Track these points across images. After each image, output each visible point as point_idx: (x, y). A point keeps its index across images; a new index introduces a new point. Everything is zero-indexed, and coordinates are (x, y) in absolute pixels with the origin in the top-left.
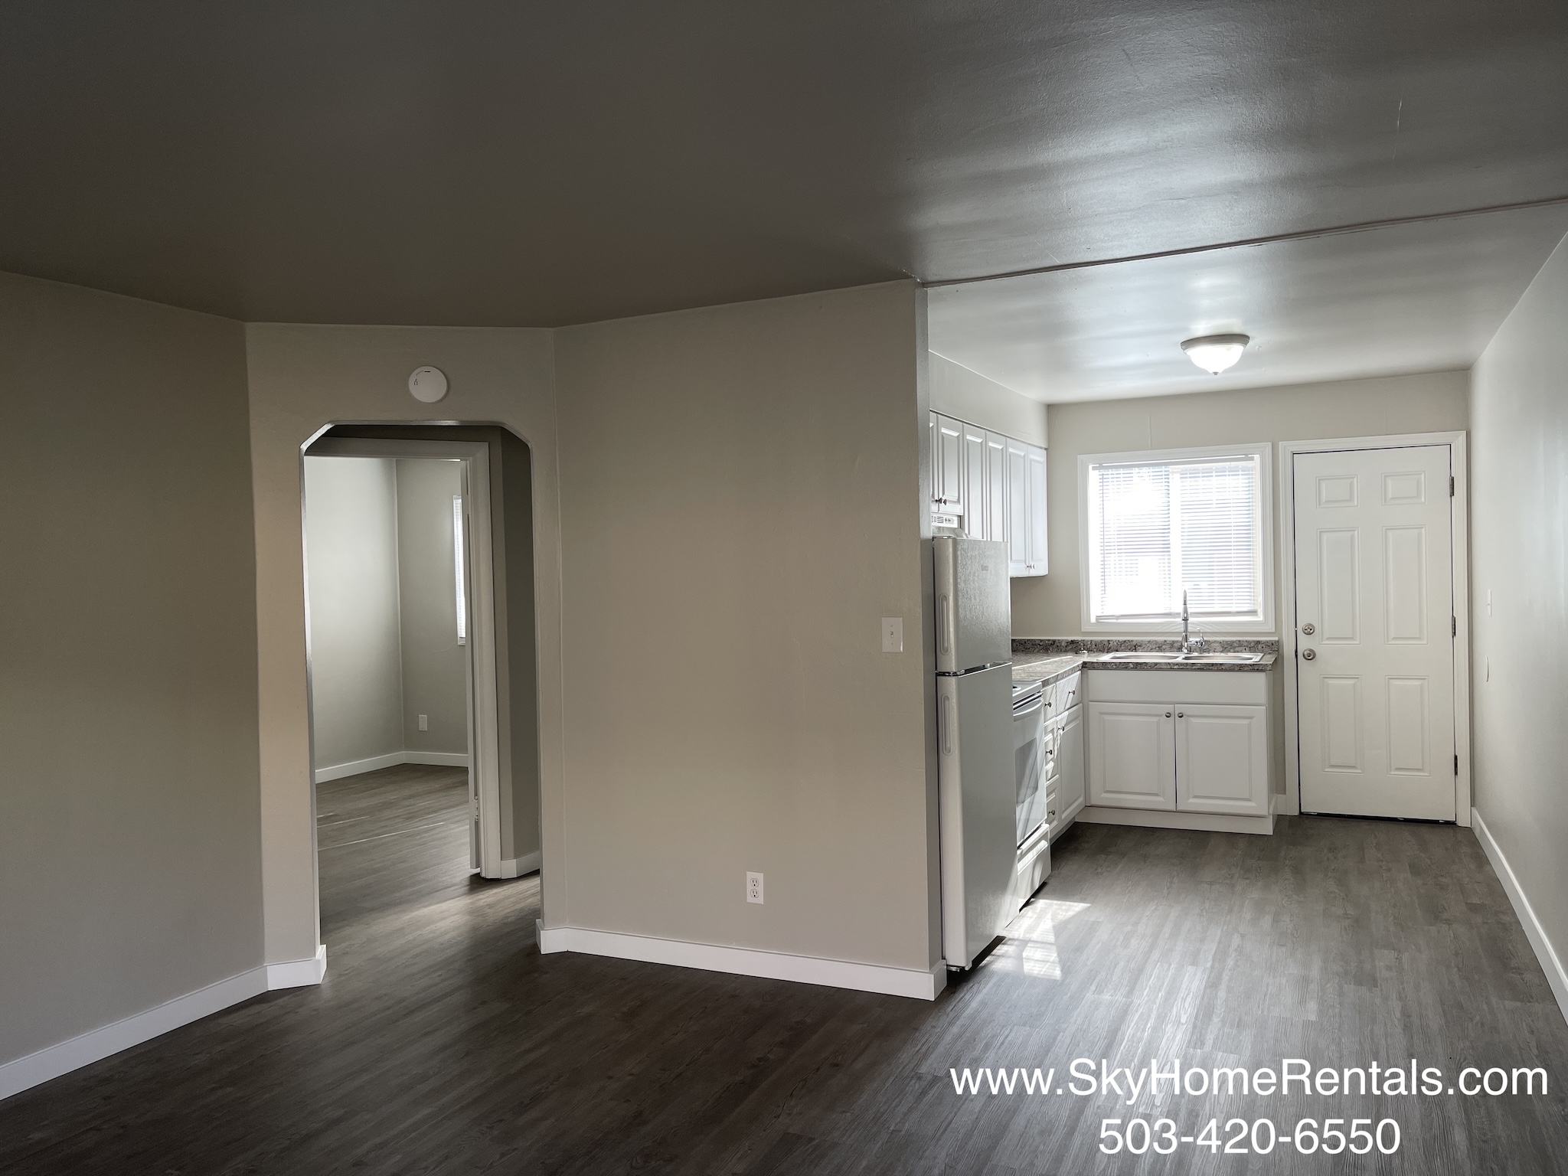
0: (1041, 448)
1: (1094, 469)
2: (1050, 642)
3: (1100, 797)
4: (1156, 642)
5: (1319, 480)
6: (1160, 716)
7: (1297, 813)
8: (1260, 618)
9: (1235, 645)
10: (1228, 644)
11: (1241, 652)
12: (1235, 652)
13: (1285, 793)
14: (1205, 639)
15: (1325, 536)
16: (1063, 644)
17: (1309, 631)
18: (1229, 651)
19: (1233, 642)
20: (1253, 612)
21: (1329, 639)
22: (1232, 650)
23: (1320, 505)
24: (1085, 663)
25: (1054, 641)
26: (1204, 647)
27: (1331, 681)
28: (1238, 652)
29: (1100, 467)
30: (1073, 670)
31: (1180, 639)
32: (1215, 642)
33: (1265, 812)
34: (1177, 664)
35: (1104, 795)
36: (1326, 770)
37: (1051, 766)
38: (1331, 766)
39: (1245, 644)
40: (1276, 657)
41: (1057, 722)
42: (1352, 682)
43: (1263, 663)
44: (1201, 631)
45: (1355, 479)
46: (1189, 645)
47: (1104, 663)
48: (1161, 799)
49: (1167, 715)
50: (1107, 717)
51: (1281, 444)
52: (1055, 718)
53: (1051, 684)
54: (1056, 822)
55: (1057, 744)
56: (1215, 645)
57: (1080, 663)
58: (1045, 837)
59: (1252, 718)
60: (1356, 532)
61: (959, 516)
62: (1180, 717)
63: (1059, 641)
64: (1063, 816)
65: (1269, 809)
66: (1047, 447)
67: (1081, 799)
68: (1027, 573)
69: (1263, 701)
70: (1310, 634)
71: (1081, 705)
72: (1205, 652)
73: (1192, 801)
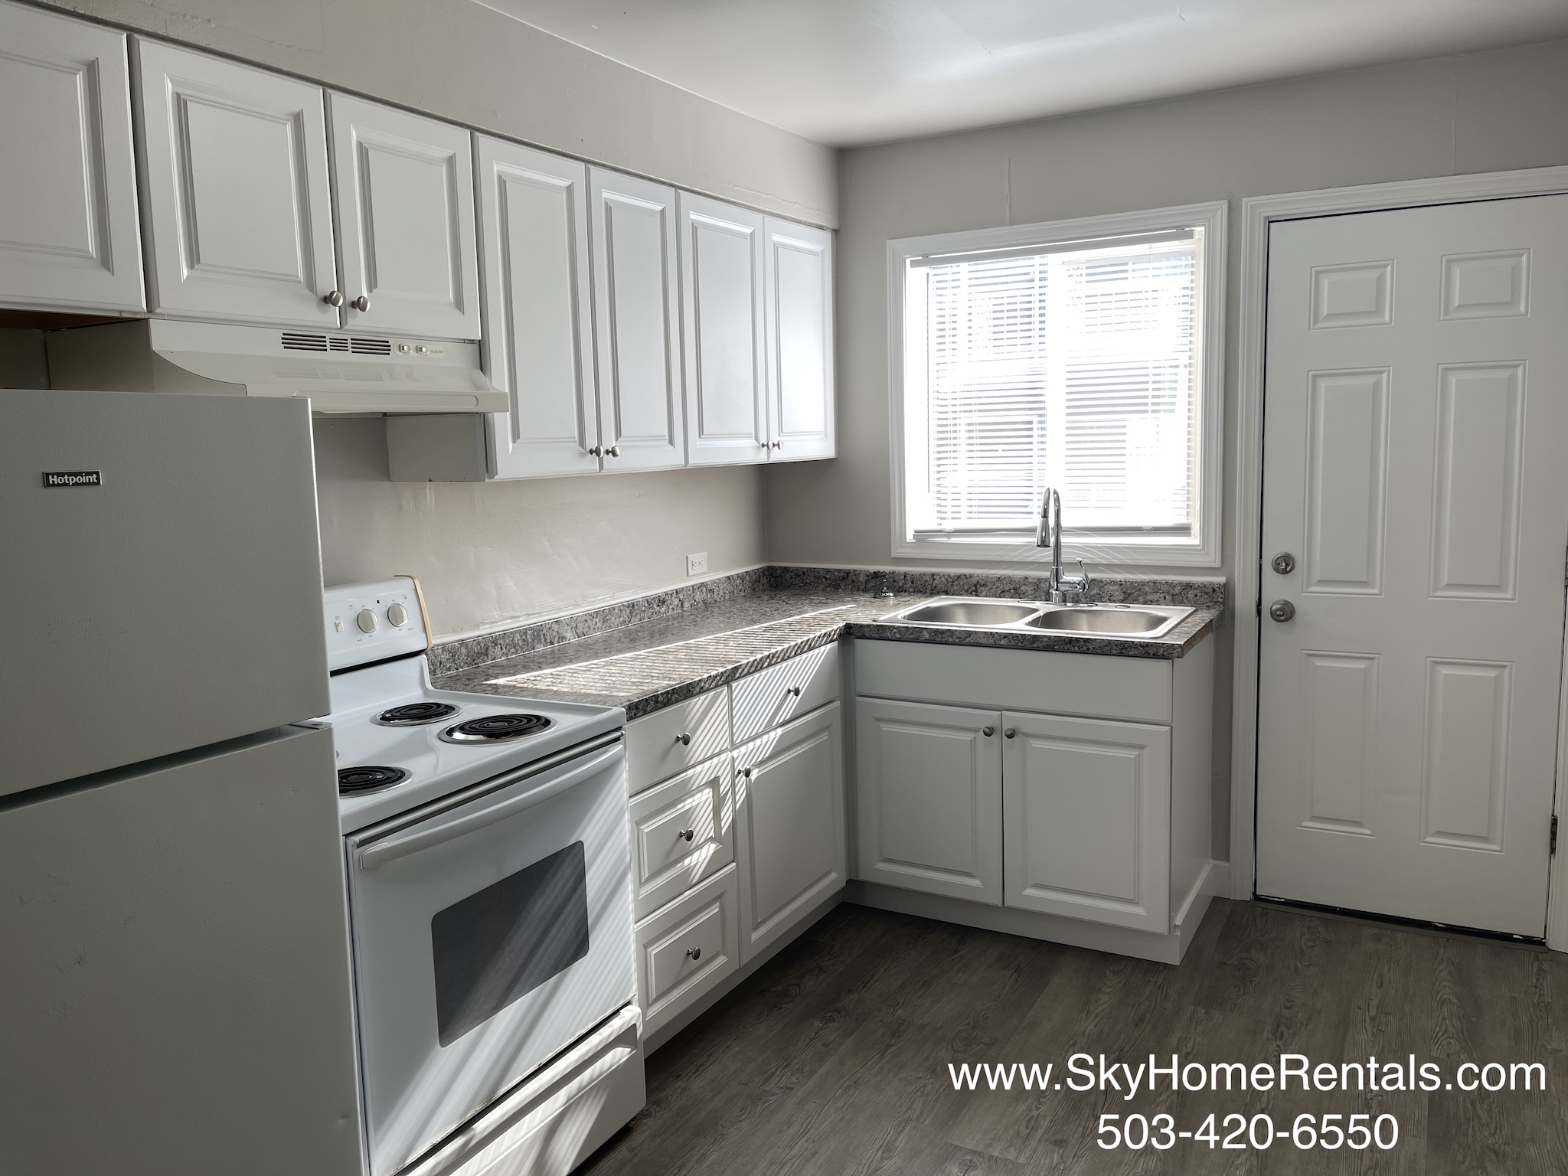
0: (821, 228)
1: (914, 264)
2: (842, 574)
3: (880, 870)
4: (1010, 580)
5: (1318, 273)
6: (977, 731)
7: (1248, 897)
8: (1193, 540)
9: (1147, 589)
10: (1134, 588)
11: (1158, 603)
12: (1145, 603)
13: (1228, 860)
14: (1091, 576)
15: (1323, 384)
16: (862, 578)
17: (1285, 565)
18: (1135, 601)
19: (1143, 584)
20: (1183, 530)
21: (1321, 582)
22: (1141, 599)
23: (1315, 324)
24: (848, 627)
25: (848, 573)
26: (1094, 592)
27: (1320, 663)
28: (1152, 602)
29: (925, 260)
30: (827, 638)
31: (1047, 574)
32: (1112, 583)
33: (1161, 928)
34: (1006, 636)
35: (882, 866)
36: (1305, 824)
37: (700, 857)
38: (1315, 818)
39: (1165, 588)
40: (1221, 615)
41: (733, 760)
42: (1361, 665)
43: (1167, 641)
44: (1085, 561)
45: (1389, 268)
46: (1063, 588)
47: (882, 628)
48: (976, 883)
49: (987, 730)
50: (886, 727)
51: (1246, 203)
52: (723, 756)
53: (702, 691)
54: (721, 960)
55: (734, 802)
56: (1111, 588)
57: (835, 627)
58: (625, 1037)
59: (1142, 747)
60: (1385, 375)
61: (472, 341)
62: (1010, 736)
63: (856, 573)
64: (755, 936)
65: (1171, 919)
66: (835, 227)
67: (834, 875)
68: (762, 458)
69: (1165, 717)
70: (1285, 572)
71: (837, 704)
72: (1092, 599)
73: (1030, 892)
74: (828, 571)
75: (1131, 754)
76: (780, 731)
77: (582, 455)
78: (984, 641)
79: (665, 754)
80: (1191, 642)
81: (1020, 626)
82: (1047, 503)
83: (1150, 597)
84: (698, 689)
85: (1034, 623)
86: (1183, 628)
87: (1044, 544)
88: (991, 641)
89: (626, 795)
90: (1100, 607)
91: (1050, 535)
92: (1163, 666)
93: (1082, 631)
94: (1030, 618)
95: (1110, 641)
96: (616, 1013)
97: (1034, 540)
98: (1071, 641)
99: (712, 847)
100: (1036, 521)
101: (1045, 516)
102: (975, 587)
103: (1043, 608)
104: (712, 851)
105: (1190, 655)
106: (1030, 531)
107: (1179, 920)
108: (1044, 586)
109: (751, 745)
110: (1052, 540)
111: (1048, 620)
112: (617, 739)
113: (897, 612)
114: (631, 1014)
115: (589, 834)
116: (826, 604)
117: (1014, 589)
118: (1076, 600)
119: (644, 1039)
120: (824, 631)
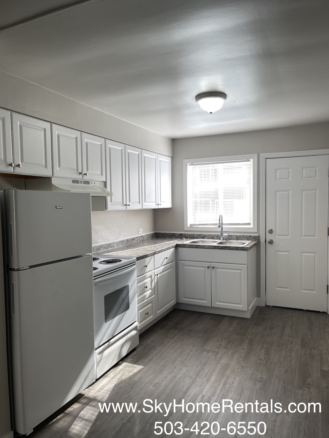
0: (169, 156)
1: (190, 165)
2: (173, 234)
3: (184, 300)
4: (211, 235)
5: (276, 170)
6: (206, 267)
7: (264, 306)
8: (251, 226)
9: (241, 237)
10: (239, 237)
11: (244, 240)
13: (260, 298)
14: (229, 234)
15: (278, 193)
16: (177, 235)
17: (271, 232)
18: (239, 240)
20: (249, 224)
21: (278, 235)
23: (276, 180)
24: (177, 245)
25: (174, 234)
26: (230, 238)
27: (278, 253)
28: (242, 240)
29: (192, 164)
30: (172, 247)
31: (220, 234)
33: (246, 310)
34: (212, 246)
35: (184, 299)
36: (276, 289)
37: (148, 293)
38: (278, 287)
39: (245, 237)
40: (258, 242)
41: (154, 272)
42: (287, 253)
43: (246, 247)
44: (228, 231)
45: (290, 169)
46: (223, 237)
47: (184, 245)
48: (205, 302)
49: (208, 267)
50: (185, 267)
51: (261, 155)
52: (153, 271)
53: (149, 256)
54: (152, 316)
55: (155, 282)
56: (234, 237)
57: (174, 245)
58: (135, 328)
59: (241, 270)
60: (290, 191)
61: (104, 182)
62: (213, 268)
63: (176, 234)
64: (158, 312)
65: (248, 308)
66: (172, 156)
67: (173, 301)
68: (157, 207)
69: (246, 263)
70: (271, 233)
71: (174, 262)
72: (230, 239)
73: (217, 303)
74: (169, 233)
75: (239, 271)
76: (163, 267)
77: (123, 206)
78: (207, 247)
79: (142, 269)
80: (251, 247)
81: (215, 244)
82: (220, 218)
83: (242, 239)
84: (148, 256)
85: (218, 244)
86: (250, 244)
87: (219, 227)
88: (209, 247)
89: (136, 277)
90: (231, 241)
91: (221, 225)
92: (246, 252)
93: (228, 245)
94: (217, 243)
95: (234, 247)
96: (133, 323)
97: (217, 226)
98: (226, 247)
99: (150, 291)
100: (218, 222)
101: (220, 220)
102: (203, 237)
103: (219, 241)
104: (150, 292)
105: (251, 250)
106: (216, 224)
107: (250, 308)
108: (219, 236)
109: (158, 269)
110: (221, 226)
111: (220, 243)
112: (135, 264)
113: (188, 242)
114: (136, 324)
115: (130, 284)
116: (170, 241)
117: (212, 237)
118: (226, 240)
119: (139, 330)
120: (172, 245)
